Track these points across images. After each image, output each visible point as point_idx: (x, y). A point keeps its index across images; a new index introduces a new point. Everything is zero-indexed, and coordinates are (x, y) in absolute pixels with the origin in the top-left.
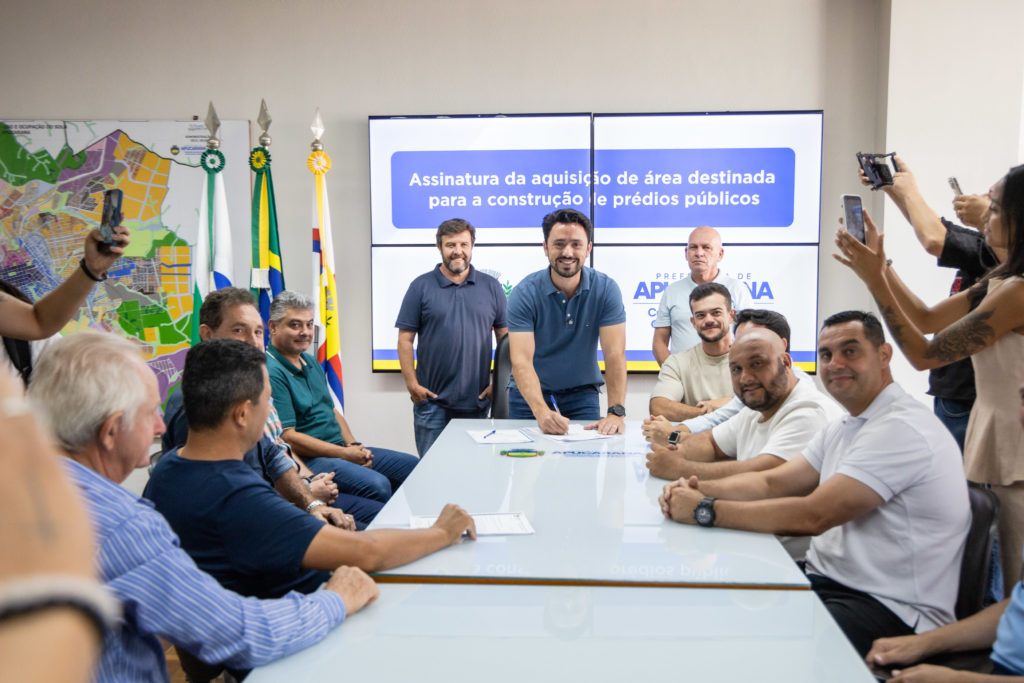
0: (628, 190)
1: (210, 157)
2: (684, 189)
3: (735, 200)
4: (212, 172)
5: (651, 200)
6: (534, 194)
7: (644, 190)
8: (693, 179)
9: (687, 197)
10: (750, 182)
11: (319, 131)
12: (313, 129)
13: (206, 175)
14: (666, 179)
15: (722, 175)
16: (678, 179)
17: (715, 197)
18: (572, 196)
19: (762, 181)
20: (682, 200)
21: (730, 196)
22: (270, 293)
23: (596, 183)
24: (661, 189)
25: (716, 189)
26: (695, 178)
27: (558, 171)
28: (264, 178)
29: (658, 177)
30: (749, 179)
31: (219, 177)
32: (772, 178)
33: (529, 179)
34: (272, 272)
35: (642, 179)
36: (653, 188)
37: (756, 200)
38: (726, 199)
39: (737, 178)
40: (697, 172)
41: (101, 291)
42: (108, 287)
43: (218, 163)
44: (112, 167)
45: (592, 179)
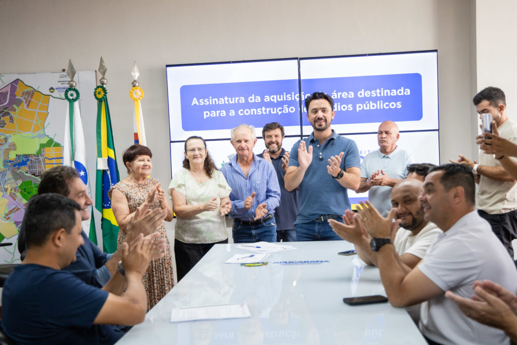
1: (70, 92)
2: (355, 101)
3: (387, 106)
4: (71, 102)
6: (266, 107)
8: (361, 94)
9: (358, 105)
10: (395, 94)
11: (136, 75)
12: (133, 74)
13: (68, 103)
14: (344, 95)
15: (378, 91)
16: (352, 95)
17: (374, 104)
18: (288, 107)
19: (402, 94)
20: (354, 107)
21: (383, 103)
22: (109, 172)
24: (342, 101)
25: (375, 100)
26: (362, 94)
27: (280, 93)
28: (103, 103)
29: (339, 94)
30: (394, 93)
31: (76, 104)
32: (408, 92)
33: (262, 99)
34: (109, 160)
37: (399, 105)
38: (381, 105)
39: (387, 92)
40: (363, 90)
41: (9, 175)
42: (14, 173)
43: (75, 96)
44: (14, 101)
45: (300, 97)
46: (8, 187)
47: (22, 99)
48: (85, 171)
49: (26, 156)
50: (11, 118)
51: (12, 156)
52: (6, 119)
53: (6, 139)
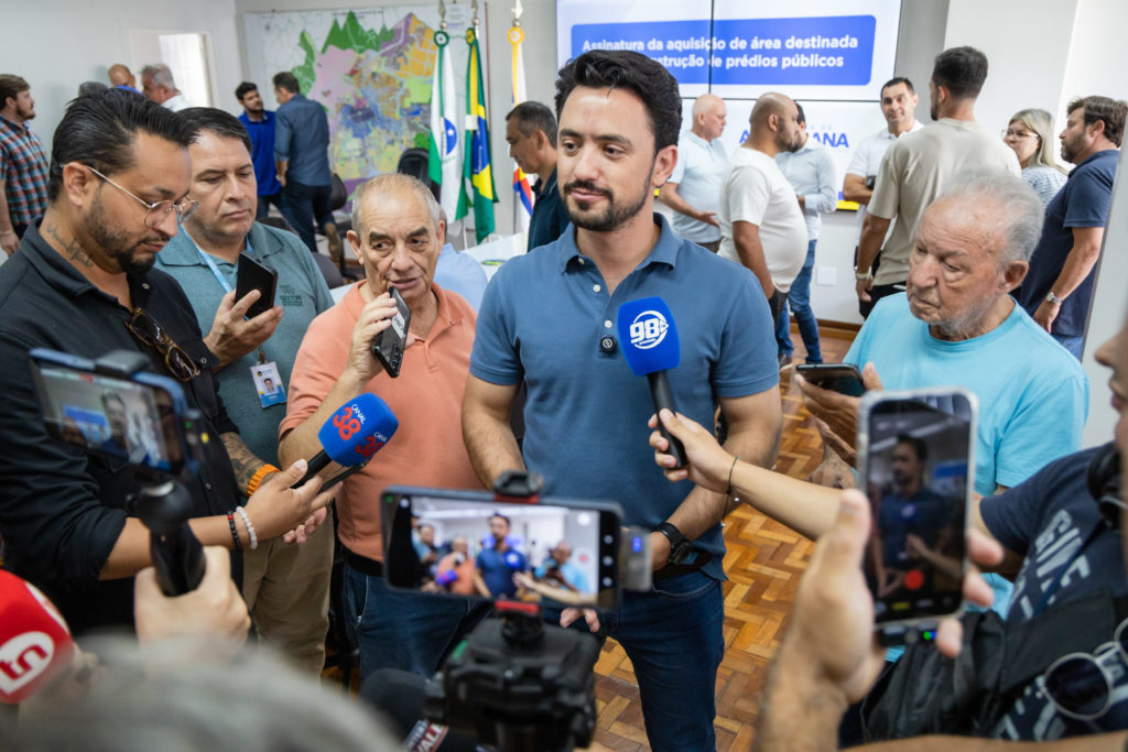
0: (738, 53)
1: (439, 36)
2: (781, 53)
3: (823, 62)
4: (442, 47)
5: (756, 61)
6: (669, 56)
7: (750, 52)
8: (790, 44)
9: (784, 59)
11: (518, 11)
12: (513, 10)
13: (438, 49)
14: (768, 44)
15: (813, 39)
16: (777, 44)
17: (807, 59)
18: (696, 58)
19: (846, 46)
20: (780, 62)
22: (478, 133)
23: (714, 48)
24: (764, 52)
25: (807, 52)
26: (792, 43)
27: (686, 38)
28: (474, 49)
29: (762, 42)
30: (835, 43)
31: (447, 49)
32: (854, 43)
33: (665, 44)
34: (479, 119)
35: (749, 43)
36: (758, 52)
37: (840, 62)
38: (815, 61)
40: (793, 38)
41: (405, 126)
42: (409, 123)
43: (444, 40)
44: (409, 40)
45: (711, 45)
46: (404, 138)
47: (416, 38)
48: (453, 128)
49: (420, 105)
50: (406, 60)
51: (407, 104)
52: (400, 60)
53: (401, 84)
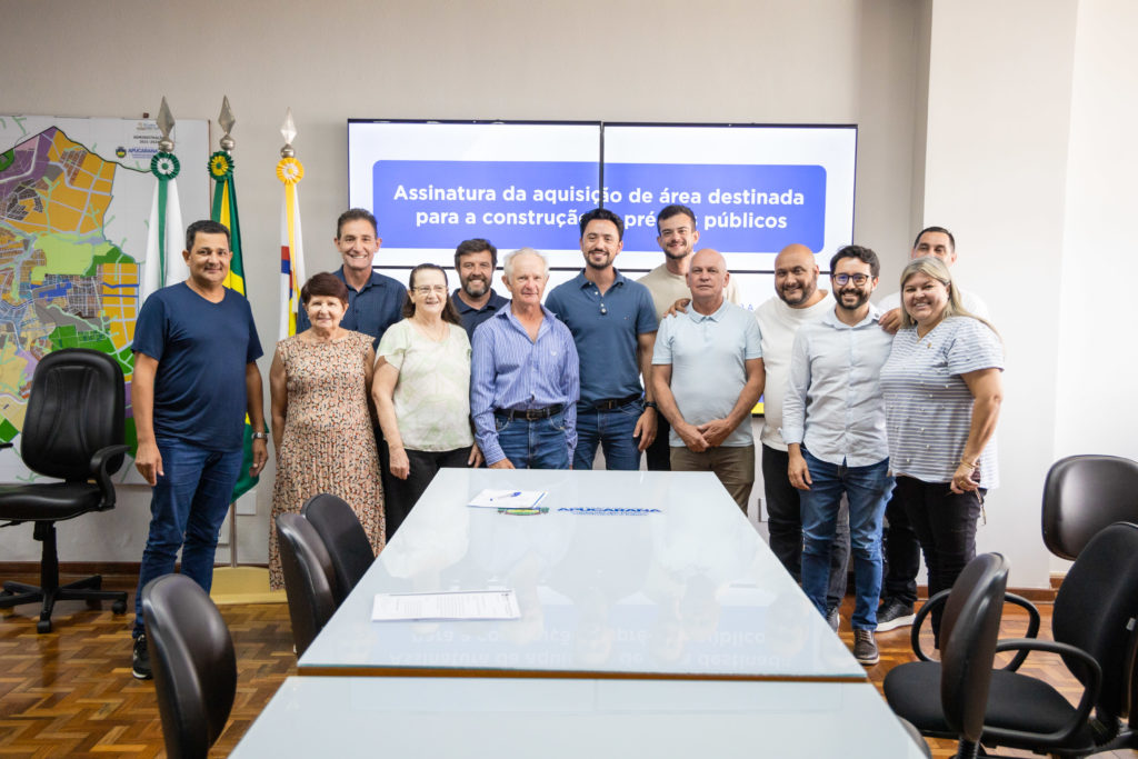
0: (641, 209)
1: (161, 162)
2: (702, 210)
3: (760, 222)
4: (164, 179)
6: (535, 212)
9: (708, 218)
10: (777, 202)
11: (290, 134)
12: (284, 132)
13: (157, 181)
14: (684, 198)
15: (746, 194)
16: (697, 198)
17: (738, 219)
19: (789, 202)
21: (754, 218)
23: (606, 200)
25: (739, 210)
26: (716, 197)
27: (564, 187)
28: (225, 186)
29: (674, 195)
30: (775, 199)
31: (173, 184)
32: (800, 199)
33: (530, 195)
35: (656, 196)
37: (783, 223)
38: (750, 221)
39: (762, 198)
40: (718, 190)
41: (30, 313)
42: (40, 309)
43: (171, 168)
44: (44, 169)
45: (601, 196)
46: (28, 335)
47: (61, 166)
49: (66, 278)
50: (38, 202)
51: (38, 276)
52: (28, 203)
53: (26, 243)
